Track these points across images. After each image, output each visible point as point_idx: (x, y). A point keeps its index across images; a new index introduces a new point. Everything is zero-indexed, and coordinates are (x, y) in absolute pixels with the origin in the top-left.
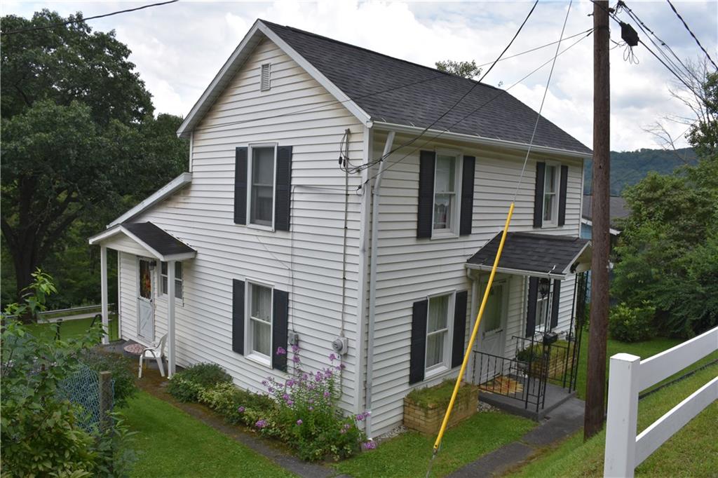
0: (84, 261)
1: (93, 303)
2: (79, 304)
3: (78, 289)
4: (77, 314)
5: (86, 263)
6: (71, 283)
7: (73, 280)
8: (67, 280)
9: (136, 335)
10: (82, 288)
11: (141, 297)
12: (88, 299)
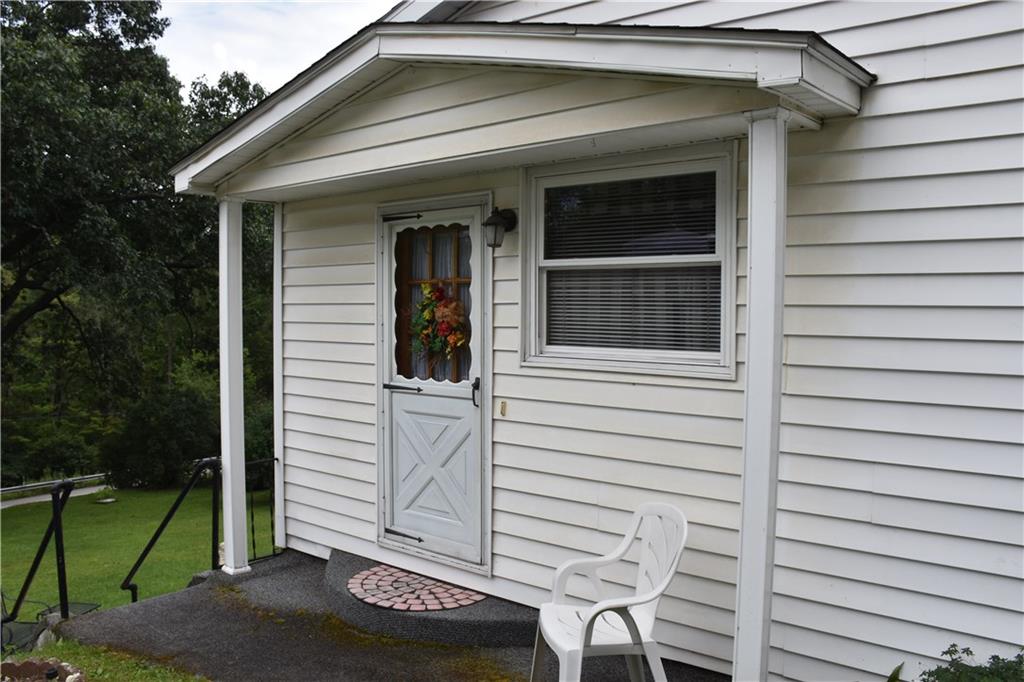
0: (43, 405)
1: (61, 474)
2: (37, 477)
3: (34, 452)
4: (33, 495)
5: (47, 408)
6: (22, 444)
7: (25, 436)
8: (14, 437)
9: (371, 533)
10: (42, 451)
11: (401, 381)
12: (53, 469)
